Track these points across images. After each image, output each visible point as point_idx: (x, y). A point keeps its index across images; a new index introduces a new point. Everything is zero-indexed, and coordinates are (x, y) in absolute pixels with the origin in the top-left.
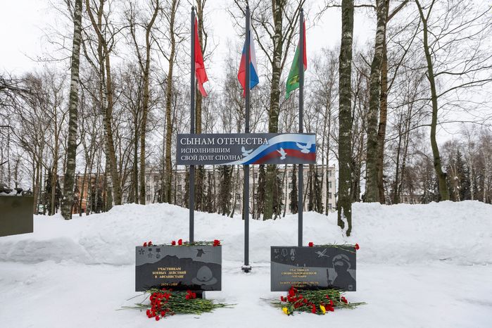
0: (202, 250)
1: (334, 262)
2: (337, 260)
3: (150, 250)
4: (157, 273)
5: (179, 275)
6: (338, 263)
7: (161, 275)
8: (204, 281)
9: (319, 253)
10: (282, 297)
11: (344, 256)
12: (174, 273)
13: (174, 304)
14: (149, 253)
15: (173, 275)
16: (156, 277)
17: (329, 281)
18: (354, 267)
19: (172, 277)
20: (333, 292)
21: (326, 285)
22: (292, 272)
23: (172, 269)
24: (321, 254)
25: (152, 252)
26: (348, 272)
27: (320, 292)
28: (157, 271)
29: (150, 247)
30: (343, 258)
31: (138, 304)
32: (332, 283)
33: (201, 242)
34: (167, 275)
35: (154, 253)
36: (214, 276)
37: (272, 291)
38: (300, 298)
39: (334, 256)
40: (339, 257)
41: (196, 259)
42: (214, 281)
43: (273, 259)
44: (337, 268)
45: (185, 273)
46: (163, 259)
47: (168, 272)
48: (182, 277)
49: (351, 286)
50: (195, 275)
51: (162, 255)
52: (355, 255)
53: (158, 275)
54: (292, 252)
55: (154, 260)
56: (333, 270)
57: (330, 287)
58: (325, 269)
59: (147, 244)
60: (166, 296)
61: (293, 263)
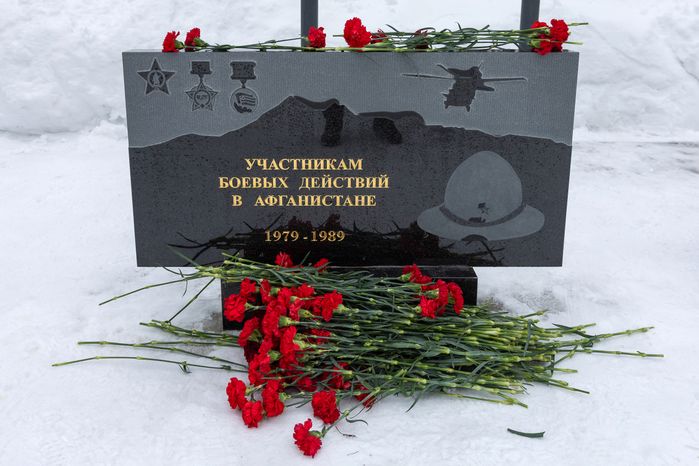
0: (474, 72)
3: (201, 69)
4: (243, 182)
5: (354, 192)
7: (265, 193)
8: (476, 221)
12: (329, 182)
13: (369, 345)
14: (194, 82)
15: (321, 192)
16: (237, 201)
19: (318, 201)
23: (318, 164)
25: (209, 83)
28: (241, 171)
29: (194, 57)
31: (154, 325)
33: (467, 35)
34: (294, 190)
35: (221, 83)
36: (530, 198)
41: (438, 115)
42: (531, 222)
45: (384, 182)
46: (268, 117)
47: (295, 178)
48: (369, 201)
50: (435, 195)
51: (266, 97)
53: (249, 195)
55: (220, 121)
59: (182, 39)
60: (320, 302)
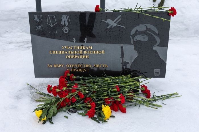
1: (134, 36)
2: (137, 33)
6: (139, 38)
9: (109, 21)
10: (49, 87)
11: (149, 26)
17: (124, 64)
18: (165, 43)
20: (128, 81)
21: (120, 68)
22: (65, 50)
24: (112, 23)
26: (155, 51)
27: (108, 79)
30: (148, 29)
32: (128, 66)
37: (36, 77)
38: (73, 91)
39: (134, 27)
40: (141, 28)
43: (33, 31)
44: (138, 45)
49: (158, 70)
52: (168, 24)
54: (64, 20)
56: (132, 47)
57: (125, 72)
58: (118, 46)
61: (67, 37)
